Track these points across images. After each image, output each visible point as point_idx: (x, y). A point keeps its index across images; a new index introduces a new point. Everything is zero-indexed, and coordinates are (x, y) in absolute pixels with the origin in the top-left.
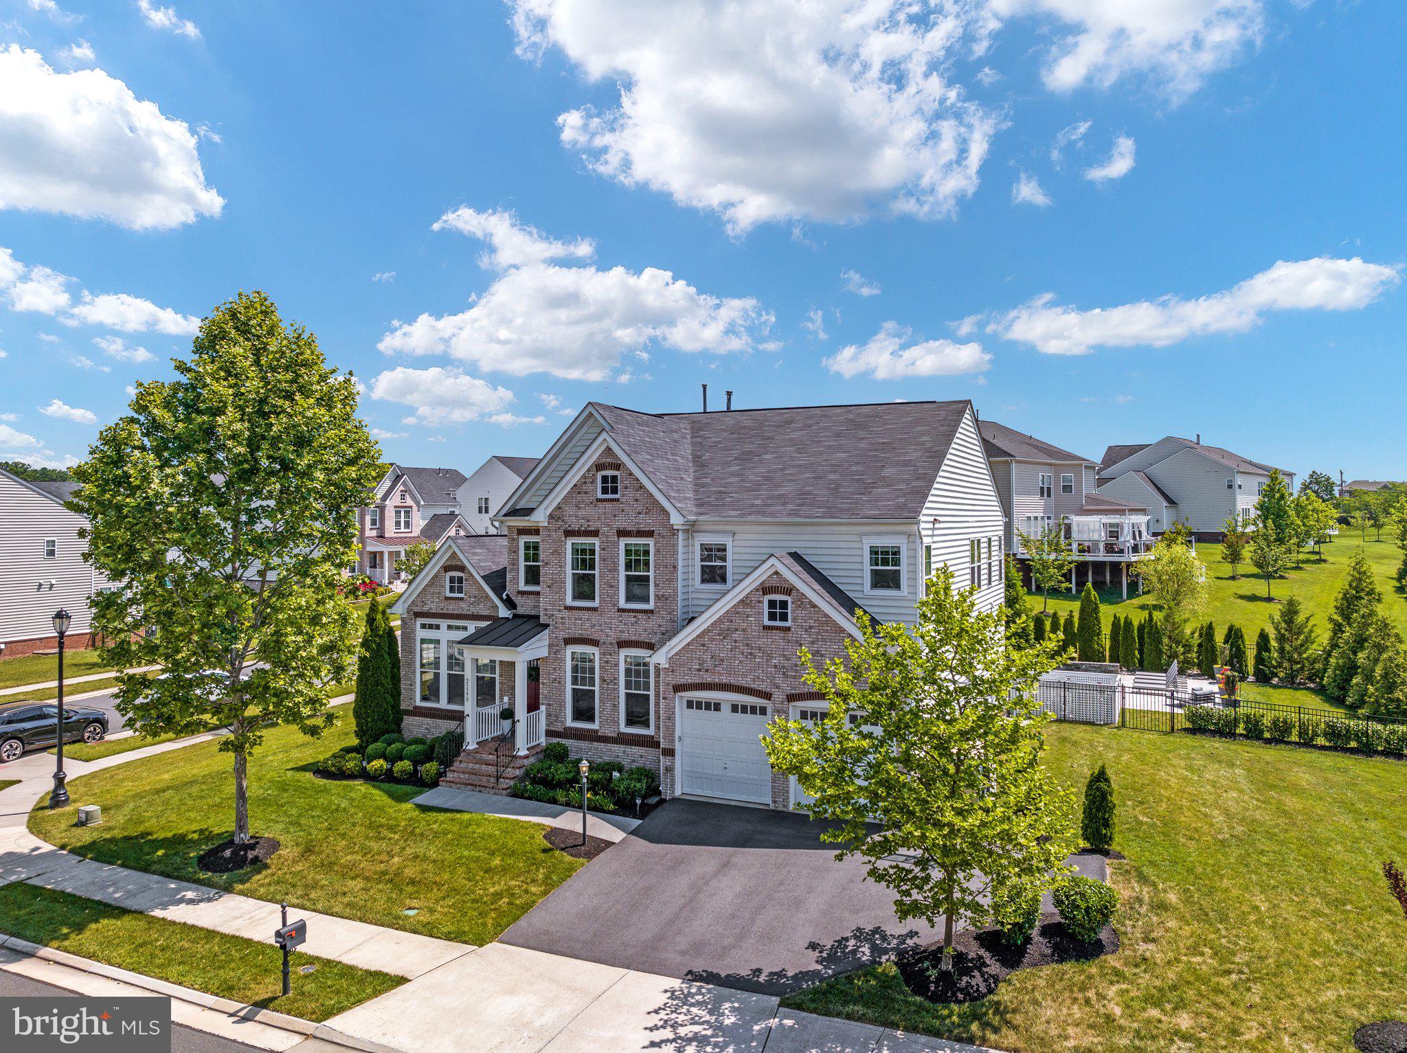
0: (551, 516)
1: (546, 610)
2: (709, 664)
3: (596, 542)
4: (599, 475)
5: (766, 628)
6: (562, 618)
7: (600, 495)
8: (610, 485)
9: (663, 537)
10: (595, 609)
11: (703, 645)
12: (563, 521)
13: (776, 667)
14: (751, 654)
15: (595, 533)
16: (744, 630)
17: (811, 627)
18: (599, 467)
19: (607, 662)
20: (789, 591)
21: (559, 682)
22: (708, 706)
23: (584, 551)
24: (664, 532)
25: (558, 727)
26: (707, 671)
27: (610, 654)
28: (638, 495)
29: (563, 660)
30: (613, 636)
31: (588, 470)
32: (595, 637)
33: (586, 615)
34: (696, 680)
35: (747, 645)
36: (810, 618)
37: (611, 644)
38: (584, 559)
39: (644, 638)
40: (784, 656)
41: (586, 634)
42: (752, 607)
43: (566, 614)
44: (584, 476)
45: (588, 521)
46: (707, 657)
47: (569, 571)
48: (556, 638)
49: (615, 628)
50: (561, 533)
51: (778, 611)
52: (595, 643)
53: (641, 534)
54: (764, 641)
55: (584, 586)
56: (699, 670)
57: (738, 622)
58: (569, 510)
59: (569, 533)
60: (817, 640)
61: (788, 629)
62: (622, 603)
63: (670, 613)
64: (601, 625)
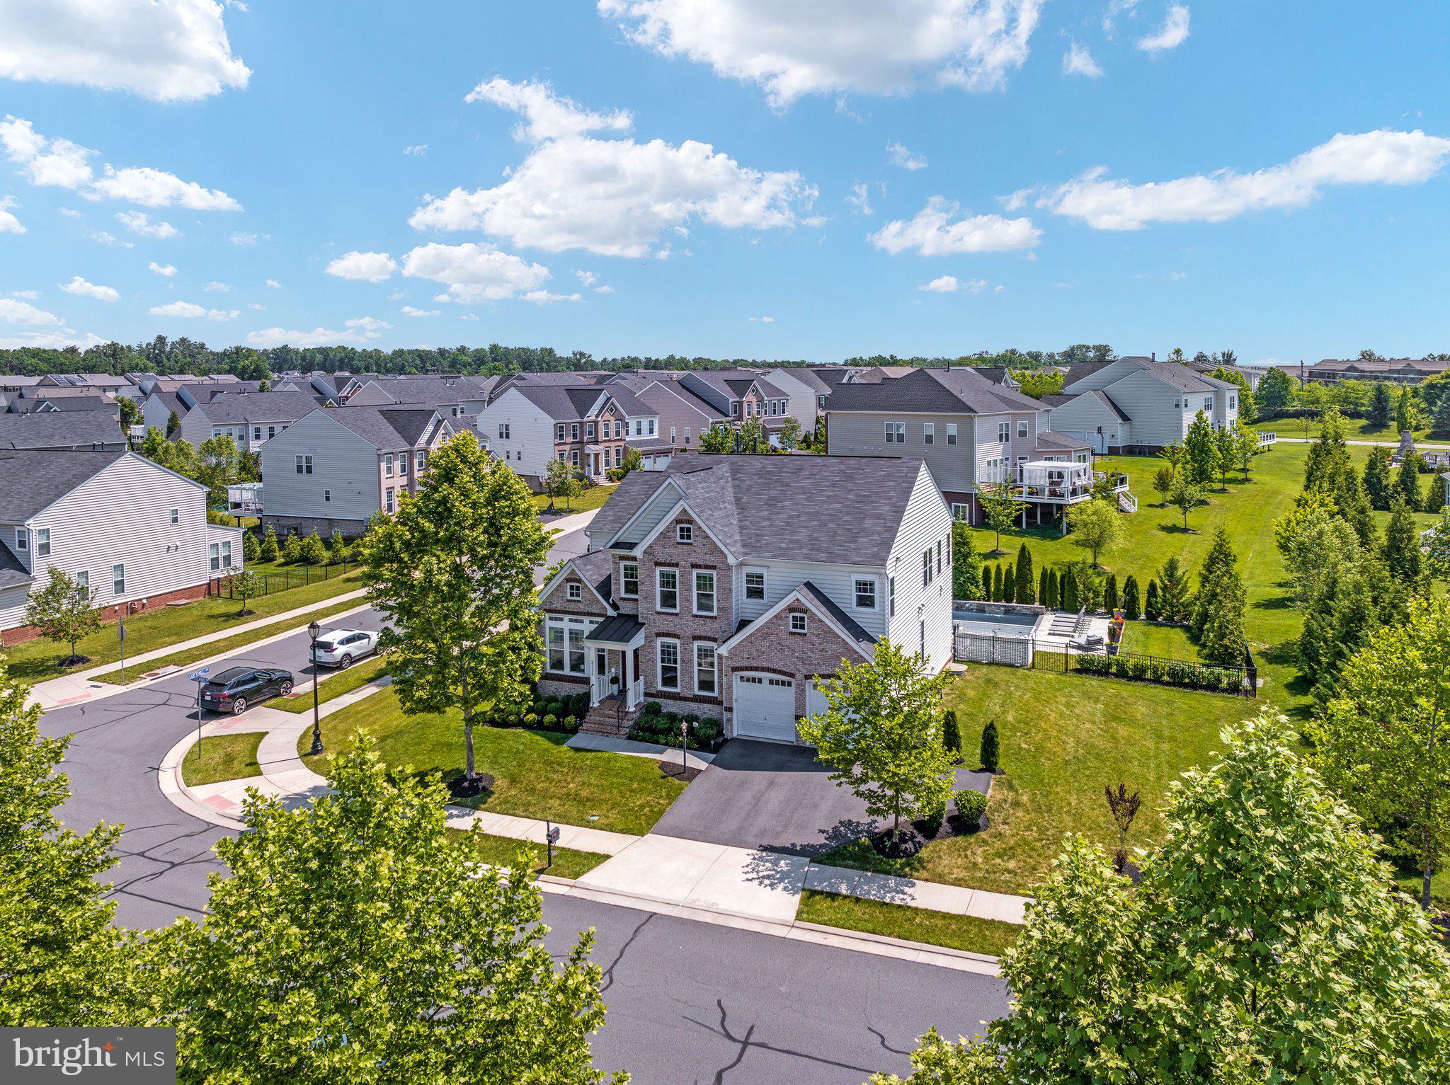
0: (645, 551)
1: (642, 613)
2: (754, 655)
3: (677, 571)
4: (678, 527)
5: (791, 633)
6: (654, 619)
7: (679, 540)
8: (685, 533)
9: (722, 570)
10: (676, 615)
11: (751, 643)
12: (654, 555)
13: (797, 658)
14: (782, 649)
15: (676, 565)
16: (777, 634)
17: (819, 634)
18: (678, 521)
19: (685, 649)
20: (806, 612)
21: (652, 661)
22: (754, 680)
23: (668, 576)
24: (723, 567)
25: (652, 690)
26: (753, 659)
27: (687, 644)
28: (705, 542)
29: (655, 647)
30: (689, 633)
31: (671, 523)
32: (678, 632)
33: (671, 618)
34: (747, 664)
35: (779, 644)
36: (819, 629)
37: (688, 637)
38: (668, 581)
39: (710, 634)
40: (803, 651)
41: (671, 630)
42: (782, 620)
43: (656, 617)
44: (667, 527)
45: (671, 556)
46: (753, 650)
47: (658, 589)
48: (650, 632)
49: (688, 627)
50: (652, 564)
51: (798, 623)
52: (677, 636)
53: (707, 567)
54: (790, 641)
55: (669, 599)
56: (748, 659)
57: (774, 630)
58: (658, 549)
59: (657, 564)
60: (824, 642)
61: (806, 635)
62: (695, 611)
63: (727, 621)
64: (681, 625)
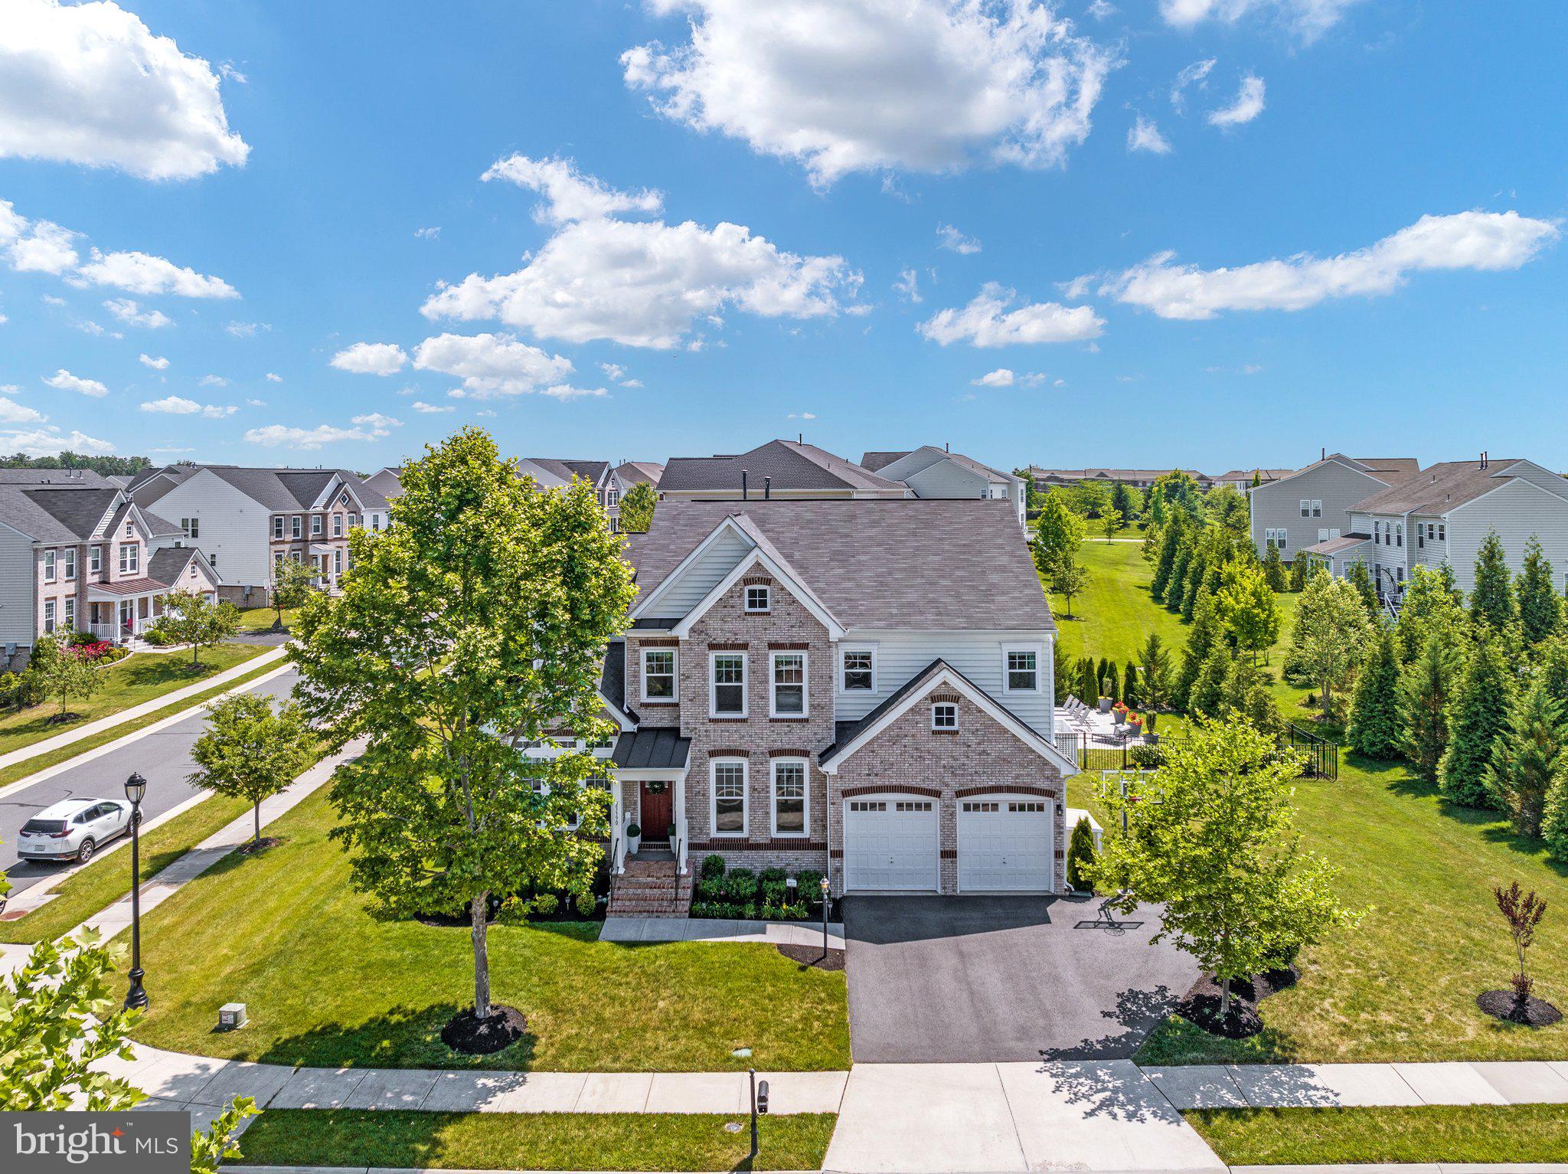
0: (692, 630)
1: (687, 723)
2: (879, 768)
3: (744, 656)
4: (746, 589)
5: (934, 733)
6: (706, 731)
7: (747, 609)
8: (758, 599)
9: (818, 649)
10: (744, 721)
11: (873, 752)
12: (707, 634)
13: (944, 767)
14: (920, 757)
15: (744, 646)
16: (913, 736)
17: (977, 730)
18: (747, 581)
19: (758, 771)
20: (956, 699)
21: (703, 795)
22: (873, 806)
23: (729, 664)
24: (819, 645)
25: (704, 840)
26: (876, 775)
27: (762, 764)
28: (791, 609)
29: (707, 772)
30: (764, 746)
31: (736, 585)
32: (744, 747)
33: (734, 726)
34: (865, 784)
35: (917, 749)
36: (977, 722)
37: (762, 753)
38: (729, 671)
39: (798, 746)
40: (952, 757)
41: (733, 745)
42: (921, 715)
43: (711, 726)
44: (731, 590)
45: (736, 634)
46: (877, 762)
47: (712, 685)
48: (699, 751)
49: (765, 737)
50: (704, 646)
51: (945, 717)
52: (744, 753)
53: (794, 646)
54: (933, 744)
55: (729, 700)
56: (869, 775)
57: (909, 729)
58: (714, 624)
59: (713, 647)
60: (984, 741)
61: (956, 733)
62: (773, 713)
63: (826, 721)
64: (751, 736)
